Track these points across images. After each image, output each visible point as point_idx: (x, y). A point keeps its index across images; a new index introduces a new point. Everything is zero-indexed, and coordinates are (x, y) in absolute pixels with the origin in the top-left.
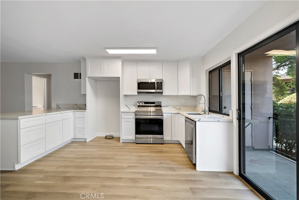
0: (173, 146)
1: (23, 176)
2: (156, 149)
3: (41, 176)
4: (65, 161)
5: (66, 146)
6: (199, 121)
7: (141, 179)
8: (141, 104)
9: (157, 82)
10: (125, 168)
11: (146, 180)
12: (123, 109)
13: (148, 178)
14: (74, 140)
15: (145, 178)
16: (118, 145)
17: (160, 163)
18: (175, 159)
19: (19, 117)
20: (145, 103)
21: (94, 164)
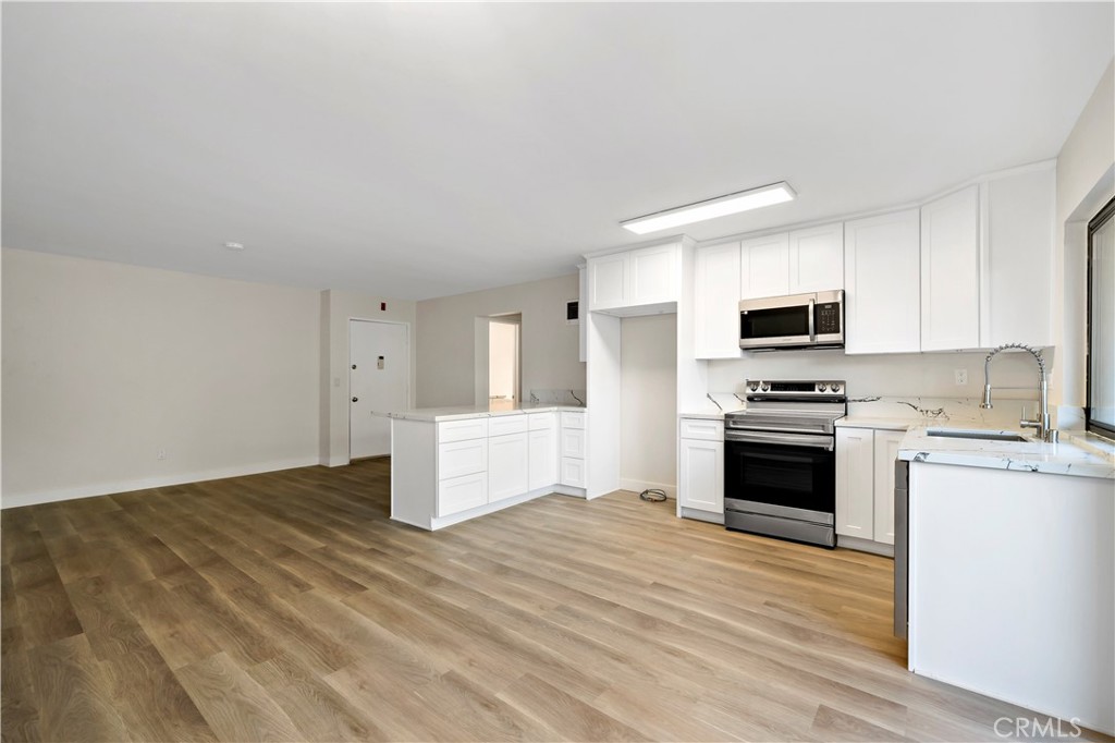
0: (869, 564)
1: (436, 542)
2: (790, 560)
3: (463, 552)
4: (518, 534)
5: (538, 502)
6: (917, 460)
7: (669, 625)
8: (759, 391)
9: (815, 306)
10: (643, 586)
11: (680, 631)
12: (685, 406)
13: (693, 629)
14: (559, 490)
15: (682, 626)
16: (667, 522)
17: (767, 604)
18: (844, 607)
19: (437, 418)
20: (776, 386)
21: (571, 556)
